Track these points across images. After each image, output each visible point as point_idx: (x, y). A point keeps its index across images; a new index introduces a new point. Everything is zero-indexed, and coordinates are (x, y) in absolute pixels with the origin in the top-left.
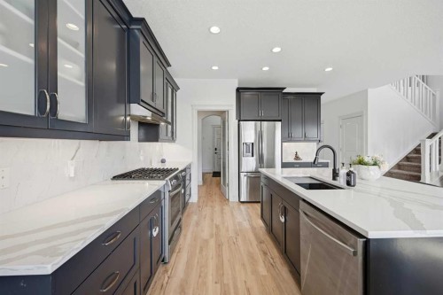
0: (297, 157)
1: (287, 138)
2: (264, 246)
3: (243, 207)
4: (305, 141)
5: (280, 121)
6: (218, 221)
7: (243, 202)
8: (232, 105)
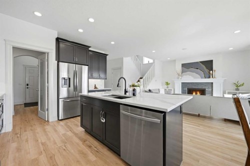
0: (95, 88)
1: (90, 77)
2: (87, 142)
3: (62, 123)
4: (99, 78)
5: (88, 65)
6: (42, 138)
7: (60, 120)
8: (52, 50)
